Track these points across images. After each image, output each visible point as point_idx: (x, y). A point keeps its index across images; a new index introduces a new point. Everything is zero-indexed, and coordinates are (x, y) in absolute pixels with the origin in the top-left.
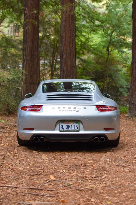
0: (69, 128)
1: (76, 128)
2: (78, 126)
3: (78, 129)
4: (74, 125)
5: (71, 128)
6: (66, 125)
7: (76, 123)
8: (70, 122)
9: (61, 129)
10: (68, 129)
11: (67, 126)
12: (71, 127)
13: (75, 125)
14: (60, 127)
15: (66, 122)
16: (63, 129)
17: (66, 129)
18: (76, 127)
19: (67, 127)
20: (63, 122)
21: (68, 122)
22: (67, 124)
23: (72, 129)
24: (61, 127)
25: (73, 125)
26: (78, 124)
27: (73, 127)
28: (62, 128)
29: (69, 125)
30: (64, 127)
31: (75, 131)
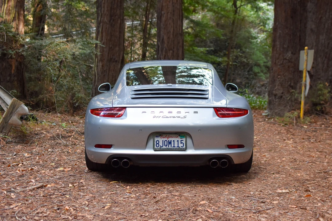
0: (170, 146)
1: (180, 145)
2: (184, 142)
3: (184, 147)
4: (178, 141)
5: (173, 146)
6: (164, 139)
7: (182, 136)
8: (170, 135)
9: (155, 147)
10: (168, 146)
11: (166, 141)
12: (172, 143)
13: (180, 140)
14: (155, 144)
15: (164, 136)
16: (160, 147)
17: (164, 147)
18: (181, 143)
19: (166, 143)
20: (160, 135)
21: (168, 135)
22: (166, 139)
24: (157, 144)
25: (176, 140)
26: (184, 139)
27: (176, 143)
29: (170, 139)
30: (161, 144)
31: (179, 149)
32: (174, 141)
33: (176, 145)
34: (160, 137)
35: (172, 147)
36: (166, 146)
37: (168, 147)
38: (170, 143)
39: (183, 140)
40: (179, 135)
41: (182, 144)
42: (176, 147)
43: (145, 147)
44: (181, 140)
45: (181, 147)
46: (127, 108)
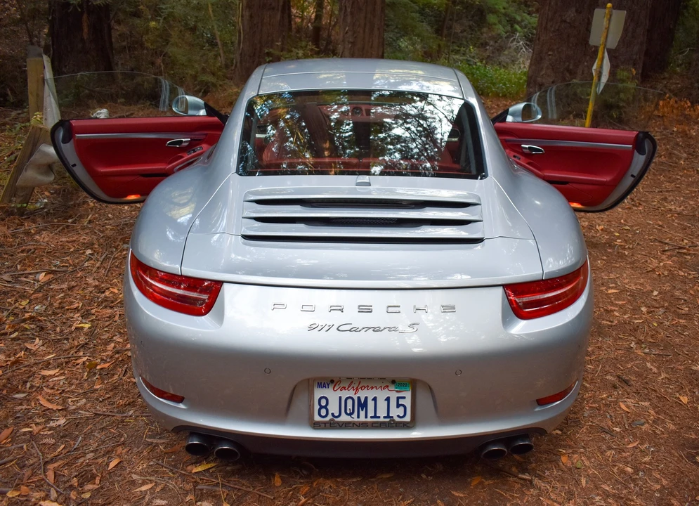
0: (362, 413)
1: (396, 412)
2: (407, 402)
3: (408, 418)
4: (388, 399)
5: (371, 413)
6: (345, 394)
7: (400, 385)
8: (364, 383)
9: (315, 418)
10: (355, 415)
11: (350, 402)
12: (371, 404)
13: (394, 396)
14: (317, 407)
15: (345, 383)
16: (330, 417)
17: (344, 418)
18: (398, 405)
19: (350, 406)
20: (331, 382)
21: (356, 381)
22: (351, 393)
23: (375, 416)
24: (321, 407)
25: (381, 395)
26: (408, 394)
27: (382, 406)
28: (323, 412)
29: (362, 394)
30: (334, 408)
31: (391, 424)
32: (375, 399)
33: (382, 413)
34: (331, 386)
35: (369, 419)
36: (350, 414)
37: (356, 419)
38: (363, 405)
39: (404, 398)
40: (393, 382)
41: (402, 409)
42: (382, 419)
43: (281, 416)
44: (398, 398)
45: (397, 419)
46: (225, 284)
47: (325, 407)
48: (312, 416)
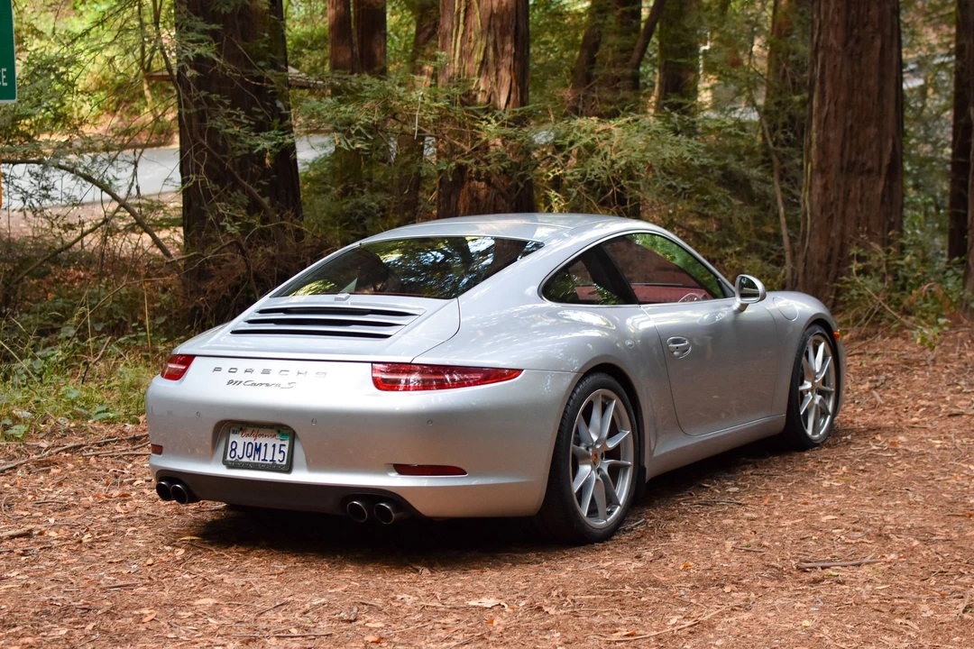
0: (257, 456)
1: (278, 457)
2: (285, 449)
3: (284, 463)
4: (274, 446)
5: (262, 457)
6: (248, 440)
7: (282, 435)
8: (261, 431)
9: (228, 458)
10: (252, 458)
11: (250, 446)
12: (263, 448)
13: (278, 443)
14: (229, 449)
15: (249, 431)
16: (237, 457)
17: (245, 459)
18: (280, 452)
19: (250, 451)
20: (241, 429)
21: (256, 429)
22: (251, 439)
23: (264, 460)
24: (232, 450)
25: (270, 441)
26: (287, 443)
27: (270, 449)
28: (233, 453)
29: (259, 441)
30: (239, 452)
31: (273, 468)
32: (266, 445)
33: (269, 458)
34: (240, 434)
35: (260, 461)
36: (249, 457)
37: (256, 461)
38: (258, 450)
39: (284, 445)
40: (279, 432)
41: (282, 454)
42: (268, 462)
43: (207, 458)
44: (281, 445)
45: (278, 463)
46: (196, 358)
47: (234, 450)
48: (225, 456)
